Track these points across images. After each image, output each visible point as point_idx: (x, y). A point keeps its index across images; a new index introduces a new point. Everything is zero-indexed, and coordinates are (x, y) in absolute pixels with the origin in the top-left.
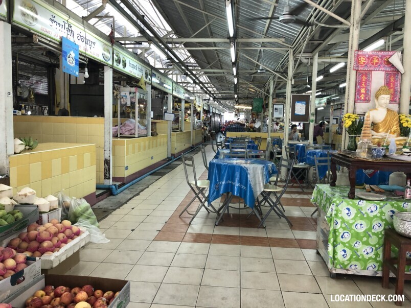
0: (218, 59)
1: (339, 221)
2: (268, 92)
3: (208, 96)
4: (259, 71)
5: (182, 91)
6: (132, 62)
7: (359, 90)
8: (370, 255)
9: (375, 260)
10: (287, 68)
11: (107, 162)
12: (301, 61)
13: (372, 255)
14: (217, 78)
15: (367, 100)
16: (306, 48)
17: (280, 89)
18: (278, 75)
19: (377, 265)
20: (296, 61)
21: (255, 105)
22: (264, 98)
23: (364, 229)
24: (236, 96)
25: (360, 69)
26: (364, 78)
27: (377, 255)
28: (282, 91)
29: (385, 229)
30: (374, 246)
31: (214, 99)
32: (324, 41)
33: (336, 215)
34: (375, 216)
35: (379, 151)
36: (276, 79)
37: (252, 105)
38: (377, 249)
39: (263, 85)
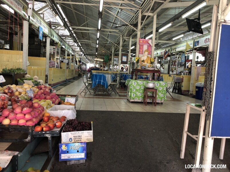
0: (88, 36)
1: (132, 86)
2: (111, 52)
3: (82, 53)
4: (108, 43)
5: (71, 49)
6: (55, 36)
7: (140, 51)
8: (140, 96)
9: (142, 97)
10: (120, 42)
11: (47, 76)
12: (125, 39)
13: (141, 95)
14: (86, 44)
15: (142, 54)
16: (126, 35)
17: (117, 52)
18: (116, 45)
19: (142, 98)
20: (123, 39)
21: (105, 59)
22: (109, 55)
23: (139, 88)
24: (97, 53)
25: (140, 44)
26: (141, 47)
27: (142, 95)
28: (117, 53)
29: (144, 88)
30: (141, 93)
31: (85, 55)
32: (133, 33)
33: (131, 84)
34: (142, 85)
35: (143, 67)
36: (115, 47)
37: (103, 59)
38: (142, 94)
39: (109, 49)
